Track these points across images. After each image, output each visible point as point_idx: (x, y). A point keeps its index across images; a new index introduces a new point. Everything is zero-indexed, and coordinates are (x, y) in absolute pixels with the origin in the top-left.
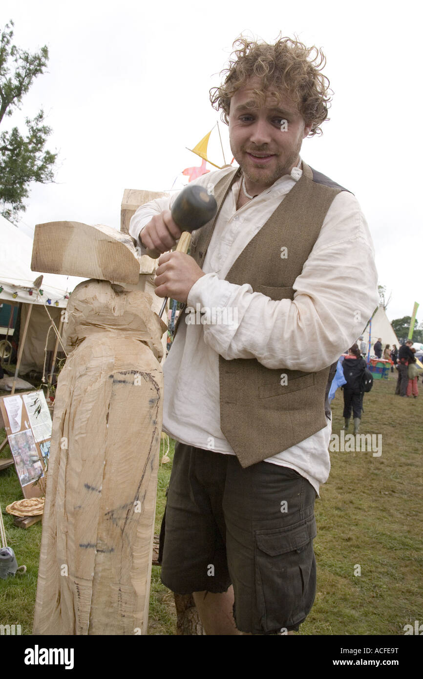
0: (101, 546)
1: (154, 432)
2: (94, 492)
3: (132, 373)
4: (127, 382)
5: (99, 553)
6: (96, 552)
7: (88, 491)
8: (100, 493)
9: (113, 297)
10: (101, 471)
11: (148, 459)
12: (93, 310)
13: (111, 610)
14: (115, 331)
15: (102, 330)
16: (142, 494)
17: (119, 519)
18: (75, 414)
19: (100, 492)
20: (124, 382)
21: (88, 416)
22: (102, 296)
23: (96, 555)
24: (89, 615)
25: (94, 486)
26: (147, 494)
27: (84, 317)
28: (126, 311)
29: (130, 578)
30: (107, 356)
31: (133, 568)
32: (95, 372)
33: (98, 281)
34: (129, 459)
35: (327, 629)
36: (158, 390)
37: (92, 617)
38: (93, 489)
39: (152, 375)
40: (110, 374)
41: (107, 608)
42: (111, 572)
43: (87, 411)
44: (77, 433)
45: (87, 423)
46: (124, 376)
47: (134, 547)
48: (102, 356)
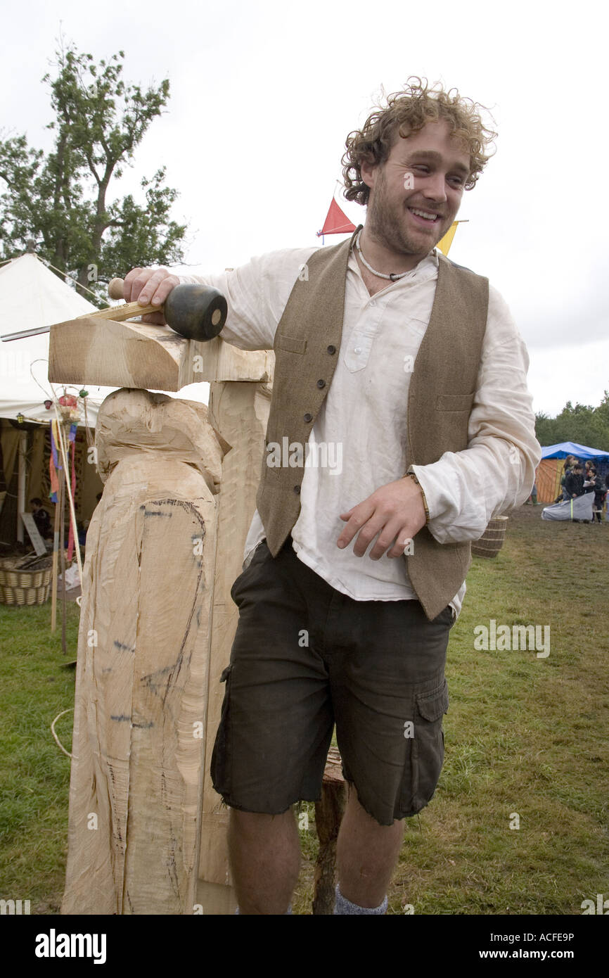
0: (137, 720)
1: (199, 577)
2: (127, 651)
3: (168, 502)
4: (163, 514)
5: (136, 728)
6: (131, 726)
7: (119, 650)
8: (134, 653)
9: (148, 409)
10: (134, 625)
11: (193, 611)
12: (123, 426)
13: (153, 800)
14: (153, 451)
15: (139, 451)
16: (186, 656)
17: (159, 685)
18: (102, 555)
19: (133, 651)
20: (159, 514)
21: (116, 557)
22: (135, 409)
23: (132, 730)
24: (127, 805)
25: (126, 644)
26: (193, 656)
27: (113, 435)
28: (165, 426)
29: (175, 762)
30: (139, 483)
31: (179, 749)
32: (124, 503)
33: (129, 390)
34: (168, 611)
35: (551, 883)
36: (202, 523)
37: (131, 808)
38: (125, 648)
39: (195, 504)
40: (141, 504)
41: (149, 797)
42: (151, 753)
43: (115, 550)
44: (104, 578)
45: (115, 567)
46: (158, 506)
47: (180, 722)
48: (133, 483)
